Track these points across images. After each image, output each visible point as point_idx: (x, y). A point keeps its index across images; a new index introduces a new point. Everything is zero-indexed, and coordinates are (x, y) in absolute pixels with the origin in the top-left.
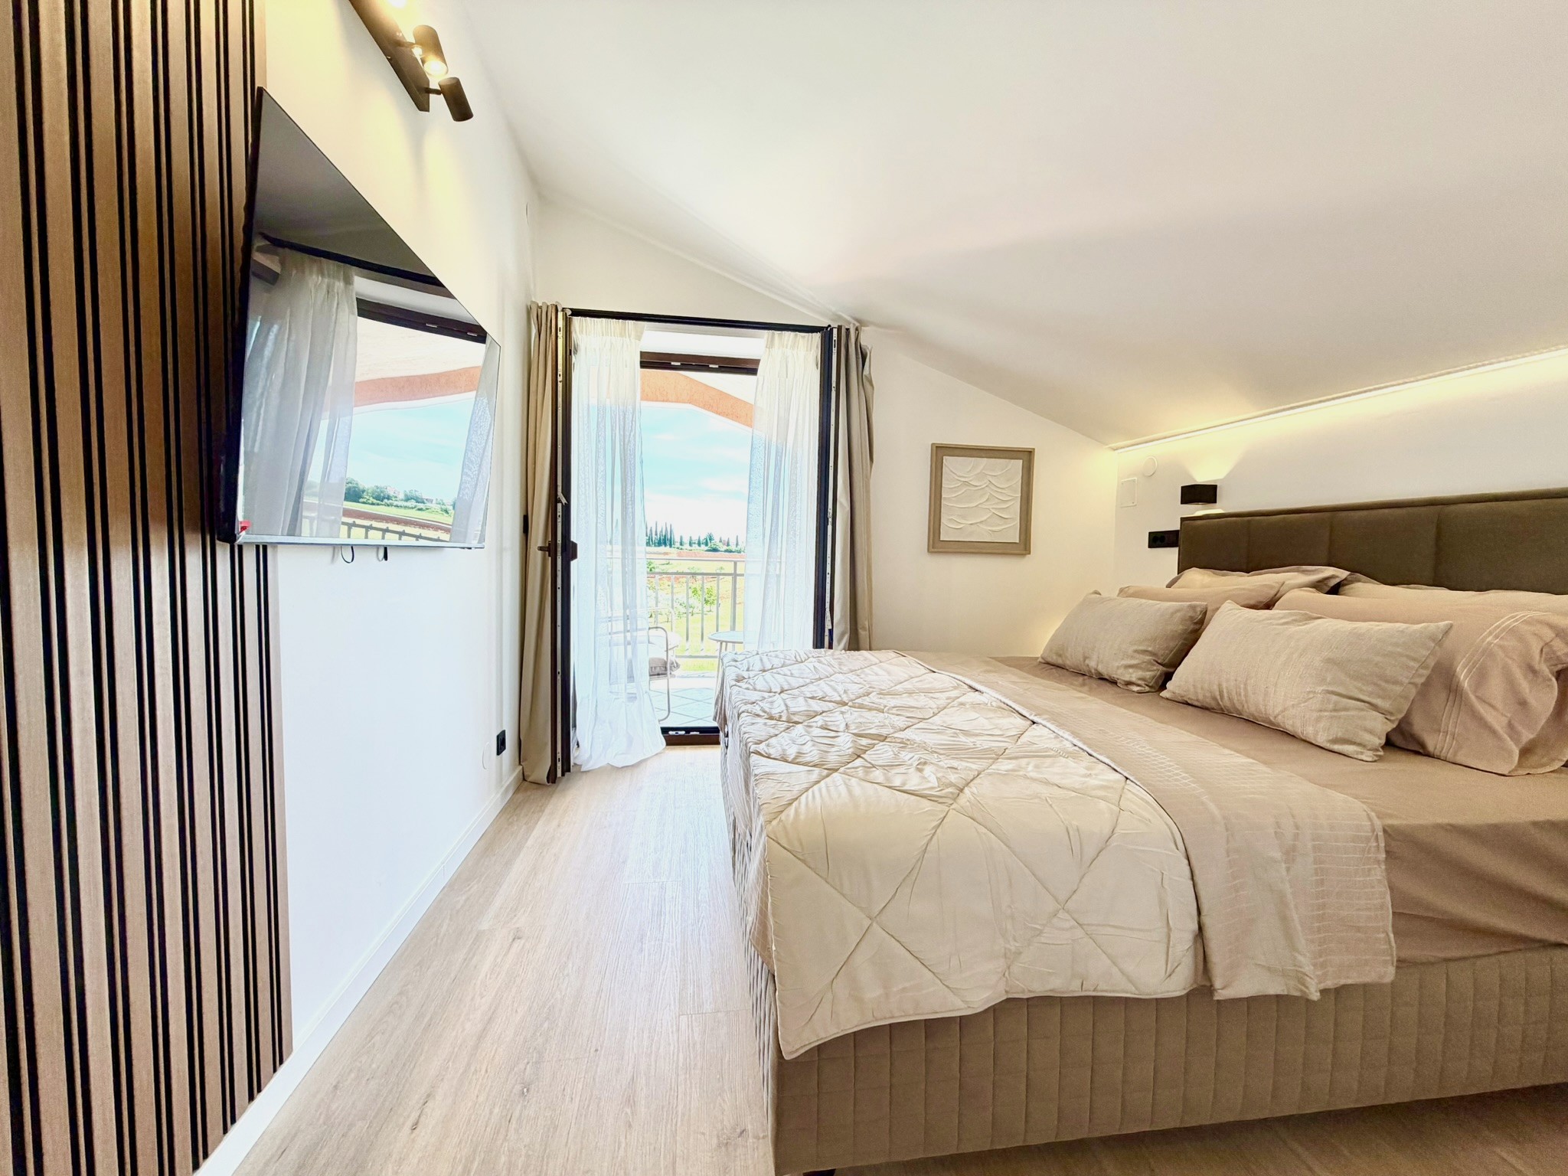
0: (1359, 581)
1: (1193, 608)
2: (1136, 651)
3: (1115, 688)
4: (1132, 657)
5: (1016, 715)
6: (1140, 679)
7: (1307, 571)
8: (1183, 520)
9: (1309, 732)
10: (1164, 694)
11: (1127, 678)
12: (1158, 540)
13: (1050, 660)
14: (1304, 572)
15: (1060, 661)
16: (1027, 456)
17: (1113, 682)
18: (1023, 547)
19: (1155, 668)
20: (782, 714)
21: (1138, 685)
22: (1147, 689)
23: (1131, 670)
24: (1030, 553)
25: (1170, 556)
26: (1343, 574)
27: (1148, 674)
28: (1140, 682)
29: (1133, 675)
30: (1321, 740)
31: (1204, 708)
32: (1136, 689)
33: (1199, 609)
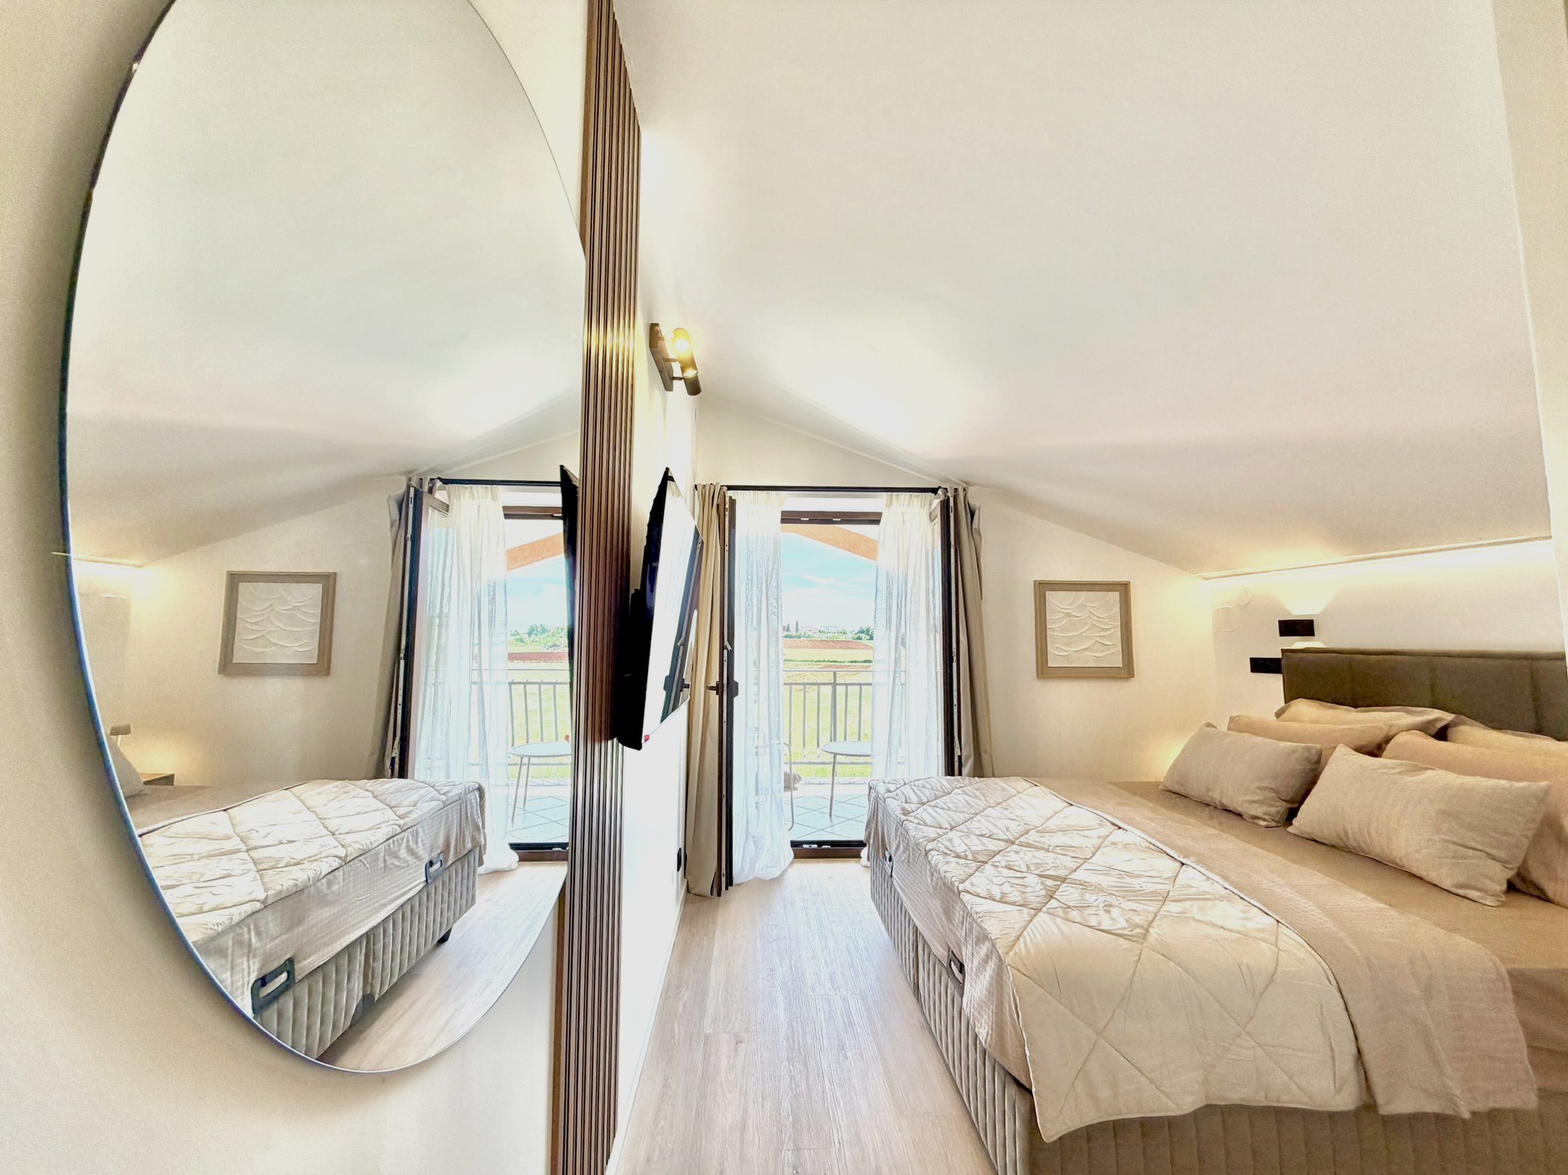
0: (1464, 723)
1: (1309, 749)
2: (1259, 788)
3: (1242, 822)
4: (1254, 793)
5: (1164, 856)
6: (1265, 814)
7: (1412, 711)
8: (1283, 651)
9: (1432, 876)
10: (1290, 829)
11: (1253, 813)
12: (1260, 665)
13: (1171, 788)
14: (1409, 712)
15: (1182, 791)
16: (1124, 588)
17: (1240, 815)
18: (1126, 670)
19: (1278, 804)
20: (966, 853)
21: (1264, 820)
22: (1274, 824)
23: (1255, 805)
24: (1134, 677)
25: (1274, 683)
26: (1448, 717)
27: (1273, 810)
28: (1266, 817)
29: (1259, 811)
30: (1447, 883)
31: (1333, 846)
32: (1263, 823)
33: (1313, 751)
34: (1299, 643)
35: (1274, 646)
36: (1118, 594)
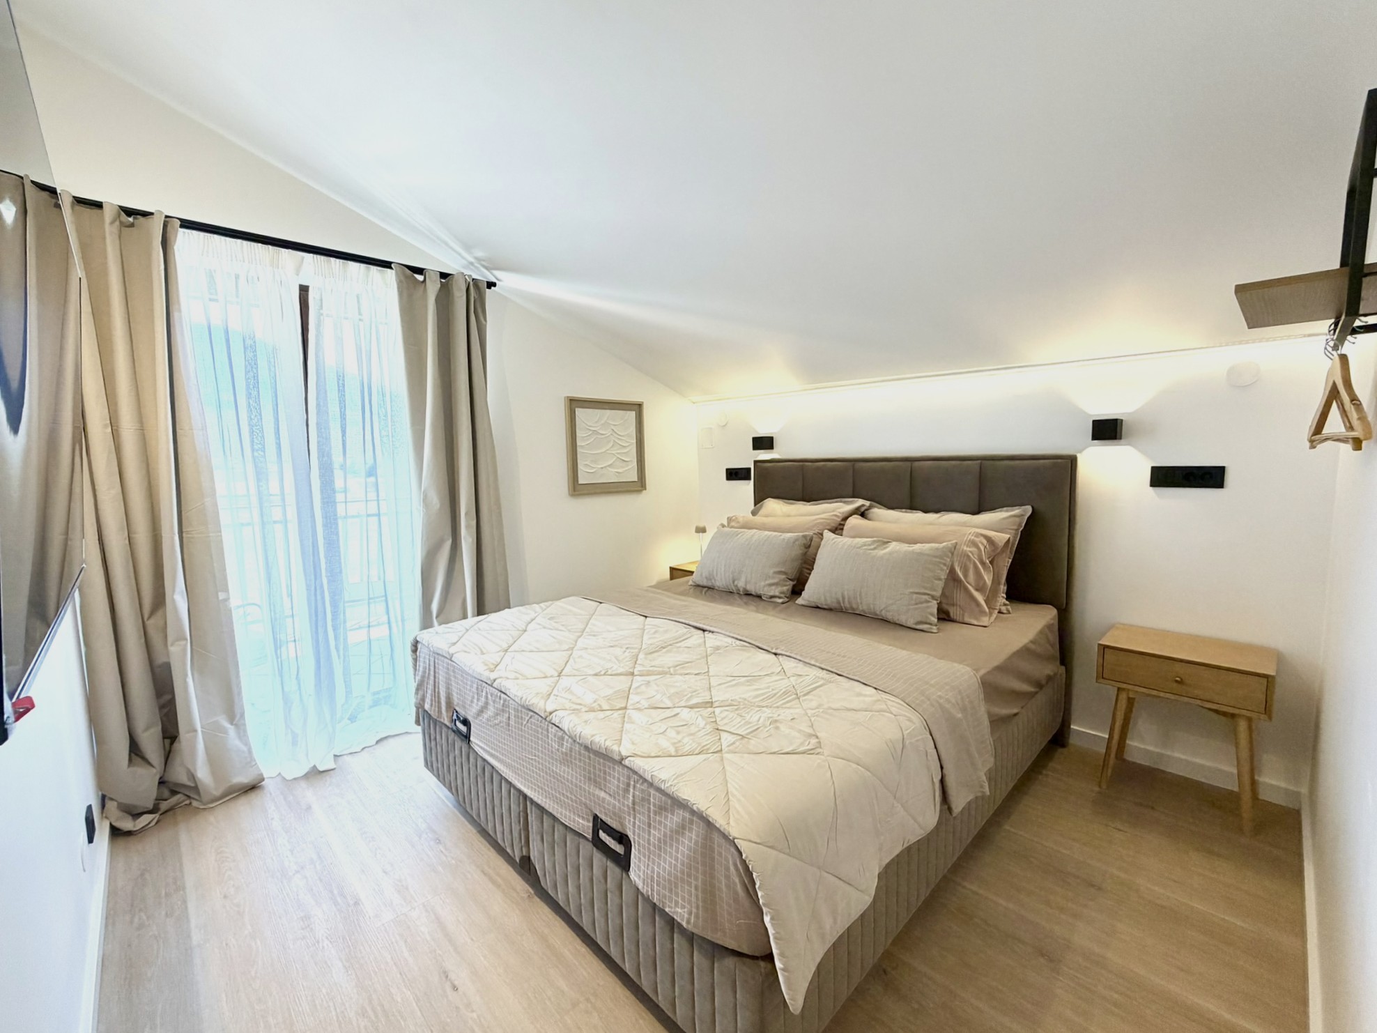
0: (875, 507)
2: (775, 573)
3: (762, 603)
4: (773, 578)
6: (781, 593)
7: (848, 502)
8: (756, 462)
9: (903, 619)
10: (800, 601)
11: (772, 593)
12: (734, 474)
13: (701, 584)
14: (845, 502)
15: (709, 584)
16: (638, 408)
17: (759, 597)
18: (640, 485)
19: (788, 583)
21: (780, 598)
22: (787, 600)
23: (773, 587)
24: (646, 489)
25: (746, 488)
26: (867, 503)
27: (785, 588)
28: (782, 595)
29: (775, 591)
30: (910, 623)
31: (830, 610)
32: (780, 601)
33: (808, 538)
34: (764, 455)
35: (747, 458)
36: (634, 412)
